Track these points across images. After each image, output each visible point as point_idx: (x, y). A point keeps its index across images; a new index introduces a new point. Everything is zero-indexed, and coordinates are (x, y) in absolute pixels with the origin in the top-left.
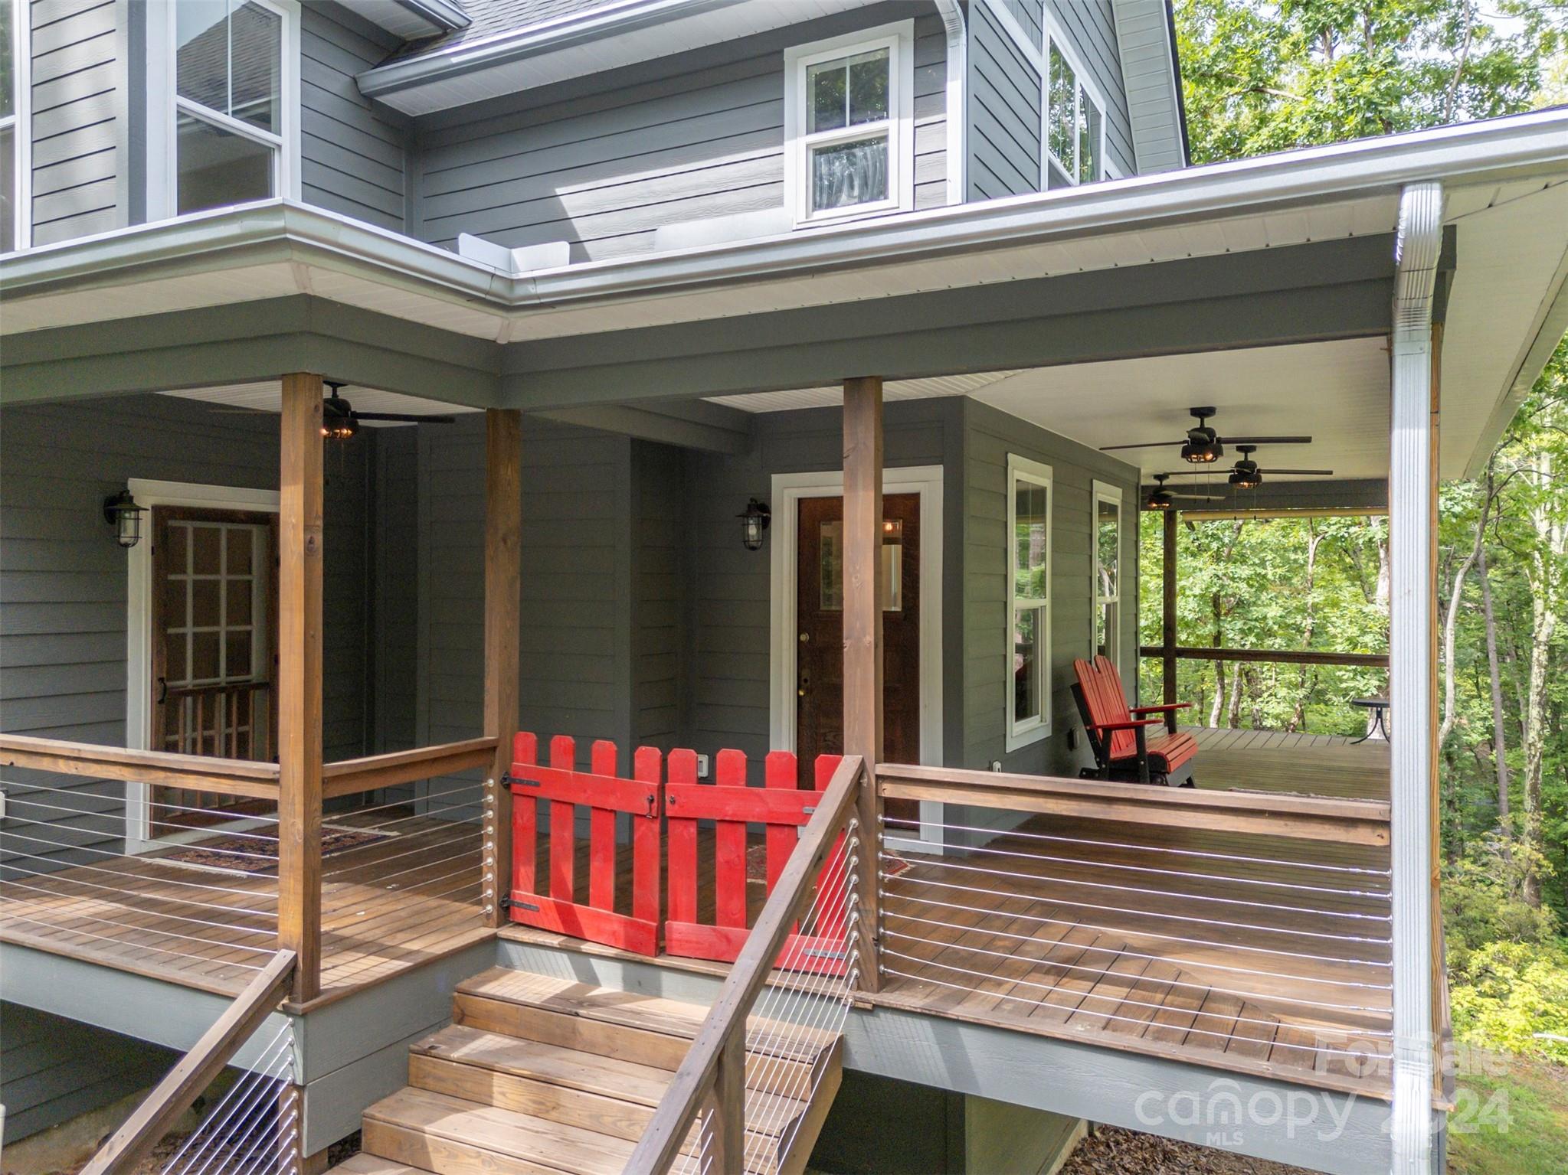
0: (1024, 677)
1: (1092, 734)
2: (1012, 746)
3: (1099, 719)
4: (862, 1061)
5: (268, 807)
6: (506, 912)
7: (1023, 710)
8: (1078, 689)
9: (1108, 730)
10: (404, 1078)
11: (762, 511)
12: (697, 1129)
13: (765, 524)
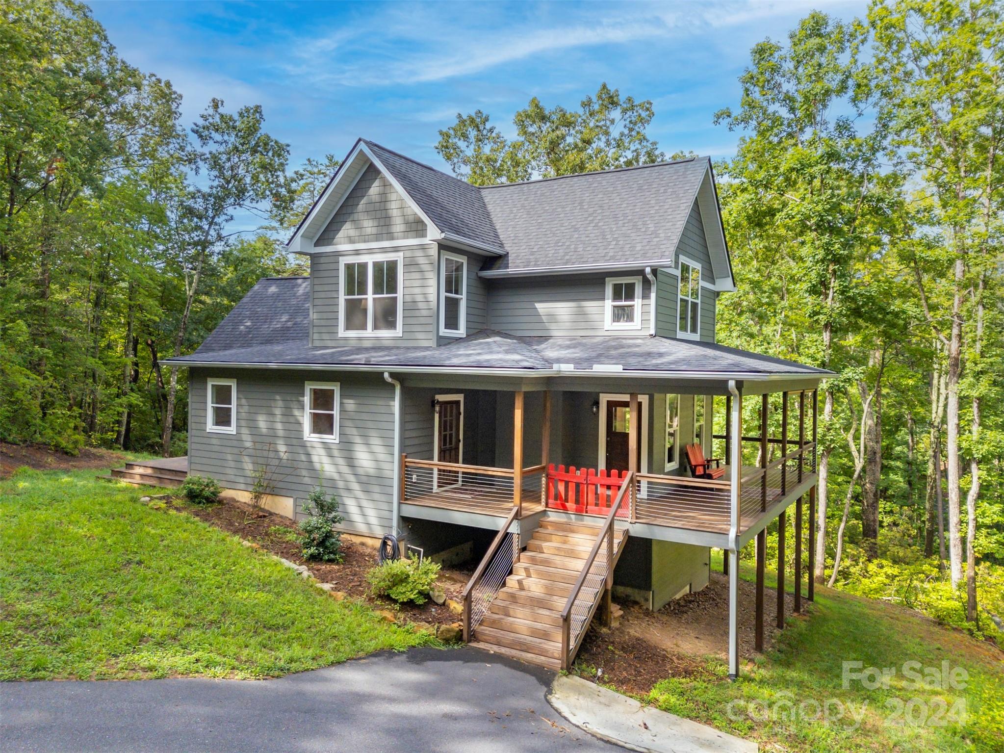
0: (671, 450)
1: (691, 467)
2: (666, 470)
3: (693, 463)
4: (632, 534)
5: (512, 478)
6: (547, 505)
7: (670, 460)
8: (687, 454)
9: (696, 466)
10: (532, 538)
11: (597, 403)
12: (605, 540)
13: (598, 408)
